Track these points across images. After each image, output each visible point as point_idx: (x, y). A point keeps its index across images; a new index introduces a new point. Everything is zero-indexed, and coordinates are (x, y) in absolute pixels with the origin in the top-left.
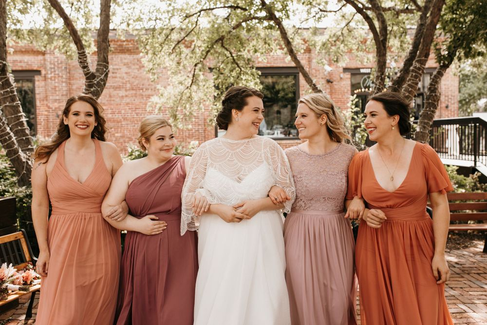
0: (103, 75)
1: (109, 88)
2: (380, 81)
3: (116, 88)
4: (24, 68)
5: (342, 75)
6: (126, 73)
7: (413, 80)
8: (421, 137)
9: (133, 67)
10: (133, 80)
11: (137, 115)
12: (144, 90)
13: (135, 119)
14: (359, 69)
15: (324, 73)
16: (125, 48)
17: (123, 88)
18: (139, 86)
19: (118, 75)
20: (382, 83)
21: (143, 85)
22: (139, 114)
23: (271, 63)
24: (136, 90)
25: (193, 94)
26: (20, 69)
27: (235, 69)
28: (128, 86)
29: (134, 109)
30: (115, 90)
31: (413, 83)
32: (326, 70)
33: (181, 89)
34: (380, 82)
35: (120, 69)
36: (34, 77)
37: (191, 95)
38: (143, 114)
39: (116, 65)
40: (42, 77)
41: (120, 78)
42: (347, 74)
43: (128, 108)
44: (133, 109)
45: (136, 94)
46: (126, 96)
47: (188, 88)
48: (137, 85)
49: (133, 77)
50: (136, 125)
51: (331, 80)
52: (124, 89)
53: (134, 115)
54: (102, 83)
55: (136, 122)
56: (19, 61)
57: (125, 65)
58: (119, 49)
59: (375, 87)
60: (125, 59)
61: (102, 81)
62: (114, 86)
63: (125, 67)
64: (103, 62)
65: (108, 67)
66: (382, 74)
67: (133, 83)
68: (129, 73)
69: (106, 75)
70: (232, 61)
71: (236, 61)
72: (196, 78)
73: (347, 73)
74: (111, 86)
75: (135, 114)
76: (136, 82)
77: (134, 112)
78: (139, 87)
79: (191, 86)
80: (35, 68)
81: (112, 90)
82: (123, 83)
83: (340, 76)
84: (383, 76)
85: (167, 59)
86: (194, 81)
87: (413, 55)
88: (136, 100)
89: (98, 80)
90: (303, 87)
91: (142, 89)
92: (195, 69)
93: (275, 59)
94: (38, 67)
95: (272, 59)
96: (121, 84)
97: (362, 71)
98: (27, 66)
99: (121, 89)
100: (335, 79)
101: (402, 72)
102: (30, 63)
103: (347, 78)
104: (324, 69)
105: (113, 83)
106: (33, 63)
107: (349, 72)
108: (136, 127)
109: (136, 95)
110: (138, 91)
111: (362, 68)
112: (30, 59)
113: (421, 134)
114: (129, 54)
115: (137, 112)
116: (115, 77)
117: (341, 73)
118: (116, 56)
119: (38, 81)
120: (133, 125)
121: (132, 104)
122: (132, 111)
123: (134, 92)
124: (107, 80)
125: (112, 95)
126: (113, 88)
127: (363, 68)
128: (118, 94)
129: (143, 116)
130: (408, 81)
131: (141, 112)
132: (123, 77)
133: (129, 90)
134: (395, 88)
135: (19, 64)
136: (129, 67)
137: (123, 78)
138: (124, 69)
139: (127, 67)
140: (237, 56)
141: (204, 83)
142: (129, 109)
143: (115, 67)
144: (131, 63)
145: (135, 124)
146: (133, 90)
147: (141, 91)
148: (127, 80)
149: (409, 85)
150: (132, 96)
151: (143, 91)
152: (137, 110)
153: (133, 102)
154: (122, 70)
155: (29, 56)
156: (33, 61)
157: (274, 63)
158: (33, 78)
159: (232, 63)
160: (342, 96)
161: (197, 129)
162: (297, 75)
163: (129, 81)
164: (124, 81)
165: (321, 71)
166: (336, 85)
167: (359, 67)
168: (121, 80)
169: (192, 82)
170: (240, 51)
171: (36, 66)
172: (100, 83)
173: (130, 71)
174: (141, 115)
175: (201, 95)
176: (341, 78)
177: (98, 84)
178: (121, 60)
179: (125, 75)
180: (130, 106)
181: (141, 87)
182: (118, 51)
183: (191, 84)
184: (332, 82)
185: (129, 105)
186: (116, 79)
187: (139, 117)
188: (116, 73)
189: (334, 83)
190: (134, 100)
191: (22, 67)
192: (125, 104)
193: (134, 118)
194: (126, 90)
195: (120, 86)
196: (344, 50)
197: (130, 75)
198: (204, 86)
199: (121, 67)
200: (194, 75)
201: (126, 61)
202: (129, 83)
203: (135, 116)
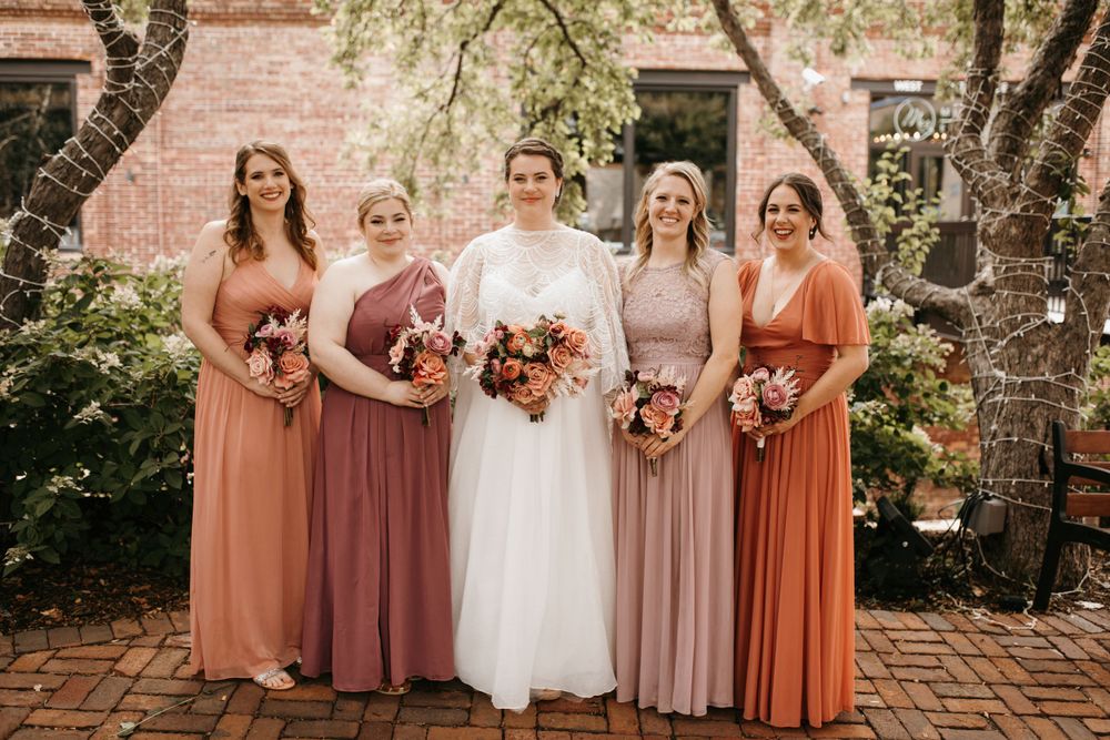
0: (167, 47)
1: (261, 112)
2: (980, 92)
3: (278, 111)
4: (50, 55)
5: (847, 96)
6: (303, 74)
7: (1089, 88)
8: (1103, 261)
9: (320, 59)
10: (320, 92)
11: (328, 181)
12: (347, 118)
13: (321, 191)
14: (891, 81)
15: (800, 88)
16: (301, 8)
17: (294, 111)
18: (333, 107)
19: (282, 79)
20: (986, 99)
21: (344, 105)
22: (333, 179)
23: (666, 60)
24: (325, 117)
25: (458, 128)
26: (40, 55)
27: (568, 59)
28: (307, 106)
29: (319, 167)
30: (274, 116)
31: (1087, 97)
32: (806, 82)
33: (426, 112)
34: (980, 96)
35: (288, 63)
36: (74, 77)
37: (449, 127)
38: (342, 179)
39: (277, 52)
40: (95, 78)
41: (287, 85)
42: (861, 94)
43: (304, 162)
44: (316, 164)
45: (325, 128)
46: (302, 132)
47: (441, 108)
48: (330, 105)
49: (319, 86)
50: (325, 206)
51: (819, 109)
52: (297, 115)
53: (319, 181)
54: (164, 69)
55: (324, 198)
56: (37, 36)
57: (299, 53)
58: (285, 11)
59: (966, 111)
60: (301, 38)
61: (162, 64)
62: (272, 106)
63: (299, 58)
64: (169, 8)
65: (184, 23)
66: (990, 72)
67: (319, 99)
68: (311, 73)
69: (179, 47)
70: (562, 36)
71: (573, 38)
72: (465, 84)
73: (861, 91)
74: (264, 106)
75: (323, 180)
76: (327, 98)
77: (320, 173)
78: (334, 111)
79: (450, 104)
80: (77, 56)
81: (265, 116)
82: (295, 100)
83: (841, 98)
84: (990, 78)
85: (388, 30)
86: (458, 91)
87: (1072, 23)
88: (326, 141)
89: (150, 60)
90: (747, 122)
91: (342, 116)
92: (461, 57)
93: (679, 48)
94: (84, 52)
95: (671, 50)
96: (289, 102)
97: (899, 86)
98: (59, 50)
99: (290, 114)
100: (828, 104)
101: (1038, 73)
102: (63, 42)
103: (860, 104)
104: (802, 78)
105: (270, 98)
106: (72, 43)
107: (865, 88)
108: (324, 211)
109: (325, 131)
110: (331, 120)
111: (898, 80)
112: (65, 32)
113: (1103, 251)
114: (310, 26)
115: (328, 172)
116: (276, 84)
117: (846, 89)
118: (279, 31)
119: (85, 87)
120: (318, 205)
121: (316, 152)
122: (316, 170)
123: (321, 123)
124: (180, 62)
125: (266, 127)
126: (270, 111)
127: (902, 80)
128: (281, 126)
129: (341, 184)
130: (1073, 92)
131: (336, 174)
132: (296, 84)
133: (309, 117)
134: (1018, 117)
135: (38, 44)
136: (310, 60)
137: (294, 87)
138: (298, 64)
139: (306, 59)
140: (574, 23)
141: (486, 98)
142: (309, 165)
143: (276, 58)
144: (315, 49)
145: (322, 202)
146: (318, 116)
147: (339, 121)
148: (305, 90)
149: (1075, 103)
150: (316, 133)
151: (344, 122)
152: (328, 168)
153: (319, 147)
154: (292, 66)
155: (62, 23)
156: (71, 37)
157: (676, 60)
158: (72, 81)
159: (562, 43)
160: (845, 149)
161: (474, 222)
162: (733, 91)
163: (309, 95)
164: (297, 94)
165: (794, 84)
166: (831, 120)
167: (892, 74)
168: (289, 92)
169: (454, 94)
170: (583, 9)
171: (80, 49)
172: (155, 67)
173: (312, 68)
174: (337, 181)
175: (479, 128)
176: (844, 104)
177: (150, 71)
178: (291, 40)
179: (297, 78)
180: (311, 156)
181: (339, 109)
182: (284, 17)
183: (451, 101)
184: (820, 113)
185: (307, 155)
186: (278, 90)
187: (333, 187)
188: (277, 73)
189: (827, 115)
190: (322, 143)
191: (45, 50)
192: (298, 151)
193: (318, 187)
194: (302, 118)
195: (286, 106)
196: (862, 22)
197: (311, 80)
198: (486, 105)
199: (289, 59)
200: (457, 77)
201: (302, 44)
202: (310, 100)
203: (323, 183)
